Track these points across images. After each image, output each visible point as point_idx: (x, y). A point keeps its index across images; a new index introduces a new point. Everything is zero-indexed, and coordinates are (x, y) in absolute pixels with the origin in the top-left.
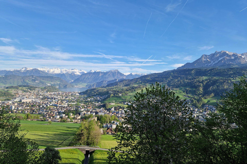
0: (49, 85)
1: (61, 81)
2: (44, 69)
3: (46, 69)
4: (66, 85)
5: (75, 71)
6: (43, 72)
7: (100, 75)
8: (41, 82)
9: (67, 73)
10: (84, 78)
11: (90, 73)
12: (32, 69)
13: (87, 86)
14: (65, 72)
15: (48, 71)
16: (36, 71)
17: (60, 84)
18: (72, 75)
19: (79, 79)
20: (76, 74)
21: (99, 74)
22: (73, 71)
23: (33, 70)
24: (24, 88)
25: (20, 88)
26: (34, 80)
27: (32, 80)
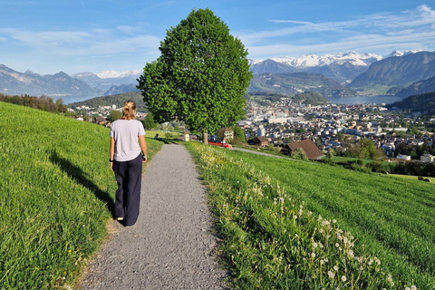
0: (300, 91)
1: (325, 81)
2: (284, 60)
3: (288, 60)
4: (338, 92)
5: (352, 56)
6: (284, 65)
7: (426, 61)
8: (284, 86)
9: (335, 64)
10: (379, 73)
11: (392, 59)
12: (261, 60)
13: (390, 91)
14: (328, 62)
15: (292, 63)
16: (270, 63)
17: (323, 89)
18: (347, 68)
19: (365, 76)
20: (354, 63)
21: (422, 59)
22: (346, 57)
23: (264, 62)
24: (259, 98)
25: (252, 98)
26: (271, 83)
27: (267, 82)
